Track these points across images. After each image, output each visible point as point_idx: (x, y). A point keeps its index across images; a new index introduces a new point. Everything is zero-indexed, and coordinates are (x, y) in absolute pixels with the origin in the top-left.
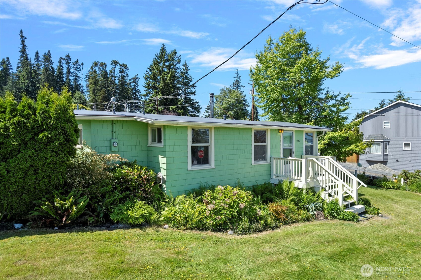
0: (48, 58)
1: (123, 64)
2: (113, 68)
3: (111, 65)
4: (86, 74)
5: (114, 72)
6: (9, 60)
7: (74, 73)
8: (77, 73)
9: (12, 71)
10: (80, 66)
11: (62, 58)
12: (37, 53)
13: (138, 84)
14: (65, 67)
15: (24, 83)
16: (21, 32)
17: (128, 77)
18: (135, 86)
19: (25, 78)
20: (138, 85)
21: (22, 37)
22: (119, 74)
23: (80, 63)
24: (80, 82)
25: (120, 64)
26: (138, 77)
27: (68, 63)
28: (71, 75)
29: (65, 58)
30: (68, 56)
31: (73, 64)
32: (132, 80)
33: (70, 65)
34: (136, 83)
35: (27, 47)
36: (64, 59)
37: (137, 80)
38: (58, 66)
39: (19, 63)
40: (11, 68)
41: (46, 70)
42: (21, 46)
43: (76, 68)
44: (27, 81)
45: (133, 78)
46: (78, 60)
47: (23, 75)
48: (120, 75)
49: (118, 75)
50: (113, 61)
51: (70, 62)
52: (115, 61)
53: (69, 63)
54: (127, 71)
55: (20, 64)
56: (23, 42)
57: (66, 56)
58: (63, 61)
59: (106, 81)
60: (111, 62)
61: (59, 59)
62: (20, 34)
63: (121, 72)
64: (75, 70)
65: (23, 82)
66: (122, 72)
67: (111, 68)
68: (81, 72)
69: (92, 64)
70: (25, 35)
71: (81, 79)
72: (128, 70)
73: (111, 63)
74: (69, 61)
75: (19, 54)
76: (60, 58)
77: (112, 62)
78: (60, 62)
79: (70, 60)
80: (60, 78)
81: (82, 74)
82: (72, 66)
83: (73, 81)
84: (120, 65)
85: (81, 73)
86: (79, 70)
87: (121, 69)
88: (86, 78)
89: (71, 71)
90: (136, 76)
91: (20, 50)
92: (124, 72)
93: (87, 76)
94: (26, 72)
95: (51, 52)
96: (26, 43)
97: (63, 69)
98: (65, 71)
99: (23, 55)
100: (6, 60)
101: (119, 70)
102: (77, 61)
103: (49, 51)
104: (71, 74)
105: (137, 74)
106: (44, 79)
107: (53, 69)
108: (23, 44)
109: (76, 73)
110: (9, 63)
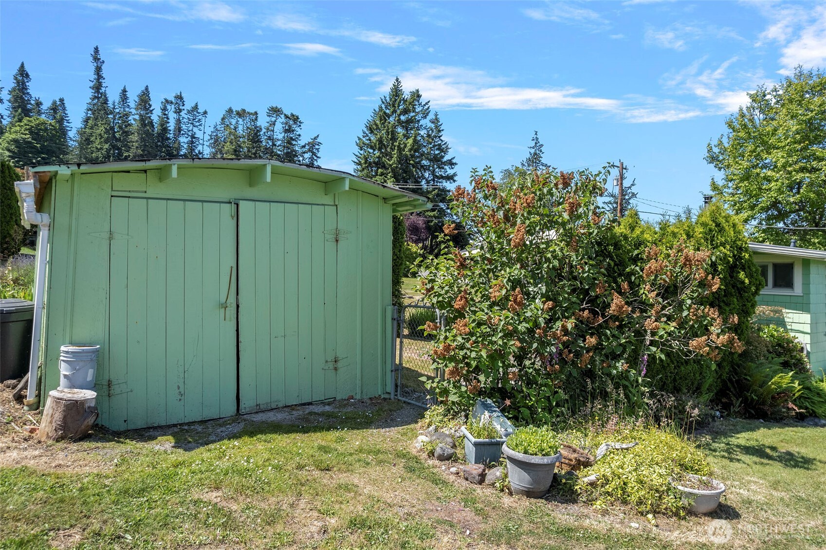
0: (144, 100)
1: (293, 115)
2: (271, 122)
3: (268, 116)
4: (210, 134)
5: (273, 131)
6: (63, 104)
7: (189, 131)
8: (195, 129)
9: (68, 124)
10: (200, 117)
11: (167, 101)
12: (124, 91)
13: (318, 155)
14: (172, 116)
15: (101, 149)
16: (96, 50)
17: (299, 141)
18: (311, 158)
19: (102, 140)
20: (318, 157)
21: (96, 59)
22: (283, 134)
23: (201, 110)
24: (200, 148)
25: (285, 115)
26: (318, 140)
27: (178, 111)
28: (183, 134)
29: (173, 101)
30: (180, 97)
31: (189, 112)
32: (307, 147)
33: (182, 114)
34: (314, 154)
35: (104, 79)
36: (172, 103)
37: (317, 147)
38: (159, 116)
39: (88, 110)
40: (67, 118)
41: (142, 125)
42: (93, 77)
43: (194, 119)
44: (107, 146)
45: (309, 143)
46: (196, 105)
47: (100, 135)
48: (284, 137)
49: (280, 136)
50: (272, 108)
51: (183, 108)
52: (276, 108)
53: (180, 110)
54: (298, 129)
55: (90, 112)
56: (98, 70)
57: (175, 97)
58: (169, 107)
59: (256, 147)
60: (268, 109)
61: (162, 102)
62: (93, 53)
63: (286, 131)
64: (191, 123)
65: (99, 147)
66: (289, 130)
67: (268, 122)
68: (202, 128)
69: (224, 113)
70: (102, 56)
71: (201, 142)
72: (300, 126)
73: (268, 111)
74: (181, 107)
75: (90, 93)
76: (164, 101)
77: (270, 110)
78: (164, 109)
79: (183, 105)
80: (163, 139)
81: (204, 133)
82: (186, 117)
83: (185, 146)
84: (286, 117)
85: (203, 131)
86: (198, 124)
87: (286, 124)
88: (209, 140)
89: (184, 127)
90: (315, 138)
91: (92, 84)
92: (293, 131)
93: (211, 136)
94: (106, 129)
95: (150, 90)
96: (104, 73)
97: (169, 123)
98: (172, 125)
99: (96, 95)
100: (58, 103)
101: (284, 126)
102: (196, 107)
103: (147, 86)
104: (182, 132)
105: (318, 136)
106: (137, 141)
107: (151, 124)
108: (98, 74)
109: (192, 131)
110: (64, 109)
